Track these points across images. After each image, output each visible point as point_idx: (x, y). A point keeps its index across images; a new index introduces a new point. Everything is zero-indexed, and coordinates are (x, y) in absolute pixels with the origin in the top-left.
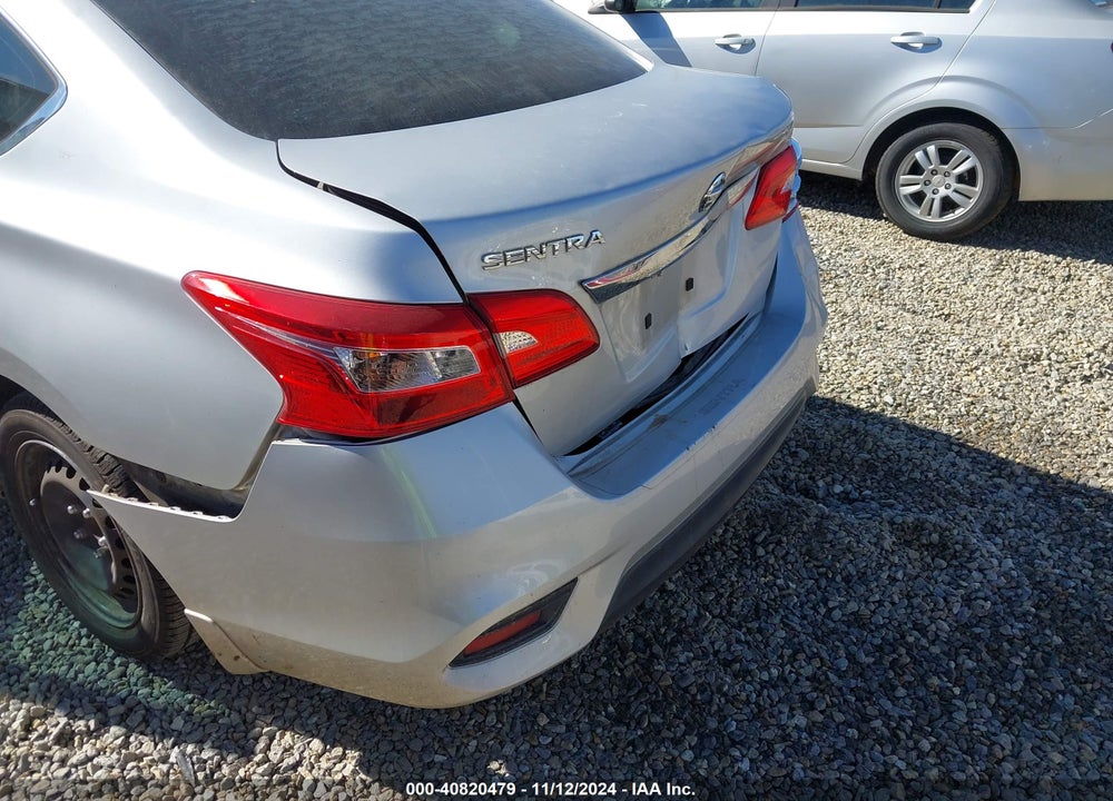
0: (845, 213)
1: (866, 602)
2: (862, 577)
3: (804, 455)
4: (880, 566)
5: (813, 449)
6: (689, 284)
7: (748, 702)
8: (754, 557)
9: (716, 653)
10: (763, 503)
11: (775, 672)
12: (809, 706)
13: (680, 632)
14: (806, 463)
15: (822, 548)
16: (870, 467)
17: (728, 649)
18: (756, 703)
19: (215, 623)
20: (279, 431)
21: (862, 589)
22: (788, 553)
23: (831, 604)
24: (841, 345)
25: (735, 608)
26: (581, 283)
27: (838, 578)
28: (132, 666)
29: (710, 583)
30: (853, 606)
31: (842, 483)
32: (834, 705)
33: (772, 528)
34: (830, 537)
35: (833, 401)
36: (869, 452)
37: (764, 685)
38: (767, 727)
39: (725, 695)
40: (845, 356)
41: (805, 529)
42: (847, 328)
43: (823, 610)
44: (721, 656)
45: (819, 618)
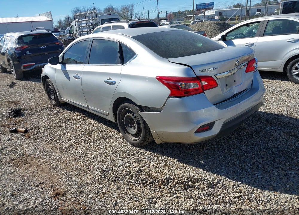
0: (280, 80)
1: (277, 144)
2: (276, 140)
3: (265, 122)
4: (280, 138)
5: (267, 121)
6: (235, 81)
7: (250, 157)
8: (252, 137)
9: (243, 150)
10: (255, 129)
11: (256, 153)
12: (262, 158)
13: (236, 147)
14: (265, 124)
15: (267, 135)
16: (280, 124)
17: (246, 150)
18: (252, 157)
19: (156, 132)
20: (169, 97)
21: (276, 142)
22: (260, 136)
23: (269, 144)
24: (276, 105)
25: (248, 144)
26: (214, 75)
27: (271, 140)
28: (137, 148)
29: (243, 141)
30: (273, 145)
31: (273, 127)
32: (268, 158)
33: (256, 133)
34: (269, 133)
35: (273, 114)
36: (280, 122)
37: (253, 155)
38: (253, 160)
39: (245, 156)
40: (277, 106)
41: (263, 132)
42: (278, 101)
43: (267, 145)
44: (245, 151)
45: (266, 146)
